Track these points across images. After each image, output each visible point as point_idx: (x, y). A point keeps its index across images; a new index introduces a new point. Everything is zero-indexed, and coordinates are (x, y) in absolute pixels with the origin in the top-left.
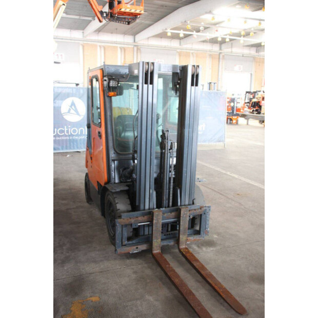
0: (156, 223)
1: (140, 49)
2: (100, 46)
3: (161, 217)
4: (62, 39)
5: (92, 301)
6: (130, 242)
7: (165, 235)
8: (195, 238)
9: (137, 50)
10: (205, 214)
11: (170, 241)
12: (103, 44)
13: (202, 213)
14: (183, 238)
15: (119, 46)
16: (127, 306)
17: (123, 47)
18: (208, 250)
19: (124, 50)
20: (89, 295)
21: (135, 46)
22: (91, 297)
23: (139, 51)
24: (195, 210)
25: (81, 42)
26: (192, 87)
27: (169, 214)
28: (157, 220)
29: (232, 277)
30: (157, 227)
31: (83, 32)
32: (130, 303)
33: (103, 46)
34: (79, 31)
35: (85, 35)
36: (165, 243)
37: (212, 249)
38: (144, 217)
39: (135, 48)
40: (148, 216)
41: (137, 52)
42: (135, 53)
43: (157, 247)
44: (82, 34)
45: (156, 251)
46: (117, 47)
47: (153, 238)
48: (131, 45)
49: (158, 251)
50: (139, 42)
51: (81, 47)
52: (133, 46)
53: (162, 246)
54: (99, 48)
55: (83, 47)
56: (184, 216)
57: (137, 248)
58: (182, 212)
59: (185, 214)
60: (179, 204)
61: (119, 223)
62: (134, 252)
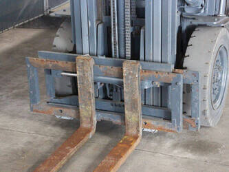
0: (83, 78)
24: (157, 72)
28: (84, 72)
30: (83, 83)
38: (67, 62)
45: (86, 124)
47: (80, 102)
49: (89, 126)
56: (130, 77)
57: (61, 111)
58: (125, 70)
59: (130, 73)
60: (142, 57)
61: (30, 63)
62: (62, 118)
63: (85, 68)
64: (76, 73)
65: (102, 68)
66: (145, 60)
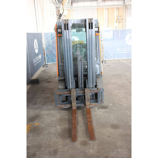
0: (73, 95)
1: (127, 7)
2: (106, 9)
3: (75, 92)
4: (87, 7)
5: (35, 125)
6: (63, 103)
7: (80, 101)
8: (95, 104)
9: (125, 8)
10: (99, 92)
11: (82, 104)
12: (107, 7)
13: (98, 92)
14: (87, 103)
15: (116, 7)
16: (47, 129)
17: (118, 8)
18: (102, 110)
19: (118, 9)
20: (36, 122)
21: (124, 6)
22: (36, 123)
23: (126, 8)
24: (94, 90)
25: (96, 7)
26: (89, 29)
27: (80, 91)
28: (73, 93)
29: (102, 124)
30: (73, 97)
31: (97, 2)
32: (49, 128)
33: (107, 8)
34: (95, 2)
35: (98, 3)
36: (79, 105)
37: (104, 110)
38: (67, 92)
39: (125, 7)
40: (69, 92)
41: (125, 9)
42: (124, 10)
43: (74, 106)
44: (97, 3)
45: (74, 108)
46: (115, 7)
47: (72, 102)
48: (122, 5)
49: (75, 108)
50: (126, 3)
51: (96, 10)
52: (123, 6)
53: (78, 106)
54: (105, 9)
55: (97, 9)
56: (87, 93)
57: (65, 106)
58: (86, 91)
59: (87, 92)
60: (87, 87)
61: (56, 94)
62: (65, 108)
63: (74, 92)
64: (71, 94)
65: (78, 92)
66: (88, 88)
